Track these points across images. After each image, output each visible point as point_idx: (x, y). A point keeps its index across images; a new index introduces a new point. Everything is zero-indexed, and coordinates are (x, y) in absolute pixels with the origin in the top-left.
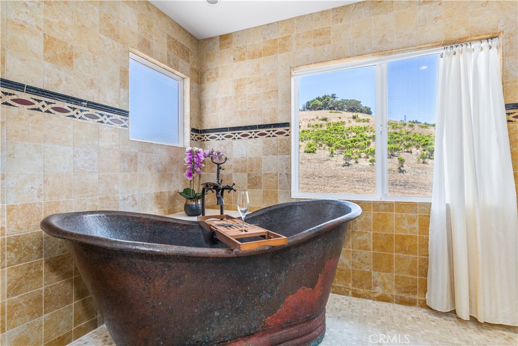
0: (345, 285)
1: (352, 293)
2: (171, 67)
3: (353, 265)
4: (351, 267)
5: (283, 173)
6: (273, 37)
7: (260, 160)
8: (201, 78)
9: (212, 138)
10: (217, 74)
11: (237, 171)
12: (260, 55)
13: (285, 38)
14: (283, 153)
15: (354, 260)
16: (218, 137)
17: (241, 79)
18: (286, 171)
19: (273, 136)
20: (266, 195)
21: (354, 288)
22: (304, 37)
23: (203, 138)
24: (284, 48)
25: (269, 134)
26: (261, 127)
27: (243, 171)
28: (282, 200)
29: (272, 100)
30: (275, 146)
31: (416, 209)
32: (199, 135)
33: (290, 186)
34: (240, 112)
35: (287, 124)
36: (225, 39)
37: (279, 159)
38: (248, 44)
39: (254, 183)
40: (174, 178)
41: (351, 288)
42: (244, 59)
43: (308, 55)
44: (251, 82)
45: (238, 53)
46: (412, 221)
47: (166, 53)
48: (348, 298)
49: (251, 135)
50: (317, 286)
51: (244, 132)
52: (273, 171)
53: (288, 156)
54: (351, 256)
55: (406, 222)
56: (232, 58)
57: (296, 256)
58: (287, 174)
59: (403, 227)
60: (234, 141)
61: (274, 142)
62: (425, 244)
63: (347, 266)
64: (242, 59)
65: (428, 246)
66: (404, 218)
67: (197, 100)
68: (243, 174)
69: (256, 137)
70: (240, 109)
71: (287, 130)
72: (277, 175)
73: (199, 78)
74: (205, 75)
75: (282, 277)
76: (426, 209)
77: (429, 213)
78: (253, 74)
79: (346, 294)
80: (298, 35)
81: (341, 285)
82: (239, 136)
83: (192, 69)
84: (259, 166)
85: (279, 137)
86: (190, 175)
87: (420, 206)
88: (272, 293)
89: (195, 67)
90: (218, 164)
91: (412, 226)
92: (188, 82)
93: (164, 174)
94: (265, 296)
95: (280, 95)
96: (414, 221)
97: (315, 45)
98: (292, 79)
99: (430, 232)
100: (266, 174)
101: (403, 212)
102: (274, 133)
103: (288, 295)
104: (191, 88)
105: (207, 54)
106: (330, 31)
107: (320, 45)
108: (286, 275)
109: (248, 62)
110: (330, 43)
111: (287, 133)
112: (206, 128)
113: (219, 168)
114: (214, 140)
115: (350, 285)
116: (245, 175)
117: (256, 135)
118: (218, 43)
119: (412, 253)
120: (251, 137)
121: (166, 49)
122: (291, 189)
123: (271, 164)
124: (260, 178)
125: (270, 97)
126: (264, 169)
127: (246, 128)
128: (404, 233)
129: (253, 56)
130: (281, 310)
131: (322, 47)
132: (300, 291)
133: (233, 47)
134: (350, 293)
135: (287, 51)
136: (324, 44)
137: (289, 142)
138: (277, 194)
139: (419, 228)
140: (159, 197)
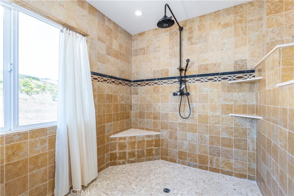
31: (47, 132)
46: (44, 141)
55: (39, 145)
59: (37, 149)
62: (53, 155)
65: (55, 156)
66: (37, 142)
76: (53, 131)
77: (56, 133)
87: (49, 130)
91: (44, 146)
96: (45, 142)
99: (56, 146)
101: (36, 138)
119: (44, 166)
128: (37, 153)
139: (49, 146)
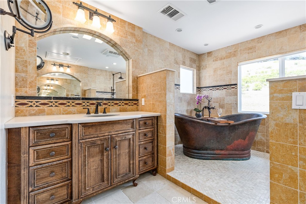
0: (263, 148)
1: (266, 151)
2: (190, 67)
3: (266, 140)
4: (265, 141)
5: (234, 103)
6: (230, 51)
7: (224, 98)
8: (200, 68)
9: (204, 90)
10: (206, 67)
11: (214, 102)
12: (224, 59)
13: (235, 52)
14: (234, 95)
15: (267, 138)
16: (207, 90)
17: (216, 68)
18: (235, 102)
19: (230, 89)
20: (227, 111)
21: (267, 150)
22: (243, 50)
23: (201, 90)
24: (235, 55)
25: (228, 88)
26: (224, 86)
27: (217, 102)
28: (233, 113)
29: (229, 75)
30: (231, 93)
32: (199, 89)
33: (237, 108)
34: (216, 80)
35: (236, 84)
36: (209, 53)
37: (232, 98)
38: (219, 55)
39: (222, 106)
40: (191, 105)
41: (266, 149)
42: (217, 61)
43: (245, 57)
44: (220, 69)
45: (215, 59)
47: (189, 64)
48: (264, 153)
49: (220, 89)
50: (246, 140)
51: (217, 88)
52: (230, 102)
53: (236, 97)
54: (266, 136)
56: (212, 60)
57: (238, 129)
58: (236, 104)
60: (213, 91)
61: (230, 91)
63: (263, 140)
64: (216, 60)
67: (198, 77)
68: (217, 103)
69: (222, 90)
70: (215, 79)
71: (236, 87)
72: (231, 104)
73: (199, 69)
74: (201, 67)
75: (233, 134)
78: (221, 66)
79: (263, 151)
80: (241, 50)
81: (261, 148)
82: (215, 89)
83: (197, 66)
84: (224, 100)
85: (233, 89)
86: (198, 104)
88: (229, 138)
89: (197, 65)
90: (209, 100)
92: (195, 70)
93: (189, 104)
94: (227, 139)
95: (233, 73)
97: (248, 53)
98: (238, 67)
100: (227, 104)
102: (230, 88)
103: (235, 140)
104: (196, 73)
105: (202, 60)
106: (255, 47)
107: (251, 53)
108: (234, 134)
109: (219, 61)
110: (255, 52)
111: (236, 88)
112: (201, 87)
113: (209, 101)
114: (205, 91)
115: (265, 148)
116: (218, 104)
117: (223, 89)
118: (207, 55)
120: (220, 90)
121: (189, 62)
122: (237, 109)
123: (229, 100)
124: (224, 105)
125: (228, 74)
126: (226, 102)
127: (218, 86)
129: (221, 59)
130: (233, 144)
131: (252, 53)
132: (239, 140)
133: (213, 56)
134: (265, 151)
135: (236, 56)
136: (253, 52)
137: (237, 91)
138: (232, 111)
140: (187, 111)
